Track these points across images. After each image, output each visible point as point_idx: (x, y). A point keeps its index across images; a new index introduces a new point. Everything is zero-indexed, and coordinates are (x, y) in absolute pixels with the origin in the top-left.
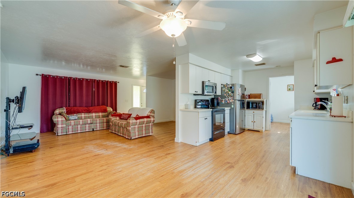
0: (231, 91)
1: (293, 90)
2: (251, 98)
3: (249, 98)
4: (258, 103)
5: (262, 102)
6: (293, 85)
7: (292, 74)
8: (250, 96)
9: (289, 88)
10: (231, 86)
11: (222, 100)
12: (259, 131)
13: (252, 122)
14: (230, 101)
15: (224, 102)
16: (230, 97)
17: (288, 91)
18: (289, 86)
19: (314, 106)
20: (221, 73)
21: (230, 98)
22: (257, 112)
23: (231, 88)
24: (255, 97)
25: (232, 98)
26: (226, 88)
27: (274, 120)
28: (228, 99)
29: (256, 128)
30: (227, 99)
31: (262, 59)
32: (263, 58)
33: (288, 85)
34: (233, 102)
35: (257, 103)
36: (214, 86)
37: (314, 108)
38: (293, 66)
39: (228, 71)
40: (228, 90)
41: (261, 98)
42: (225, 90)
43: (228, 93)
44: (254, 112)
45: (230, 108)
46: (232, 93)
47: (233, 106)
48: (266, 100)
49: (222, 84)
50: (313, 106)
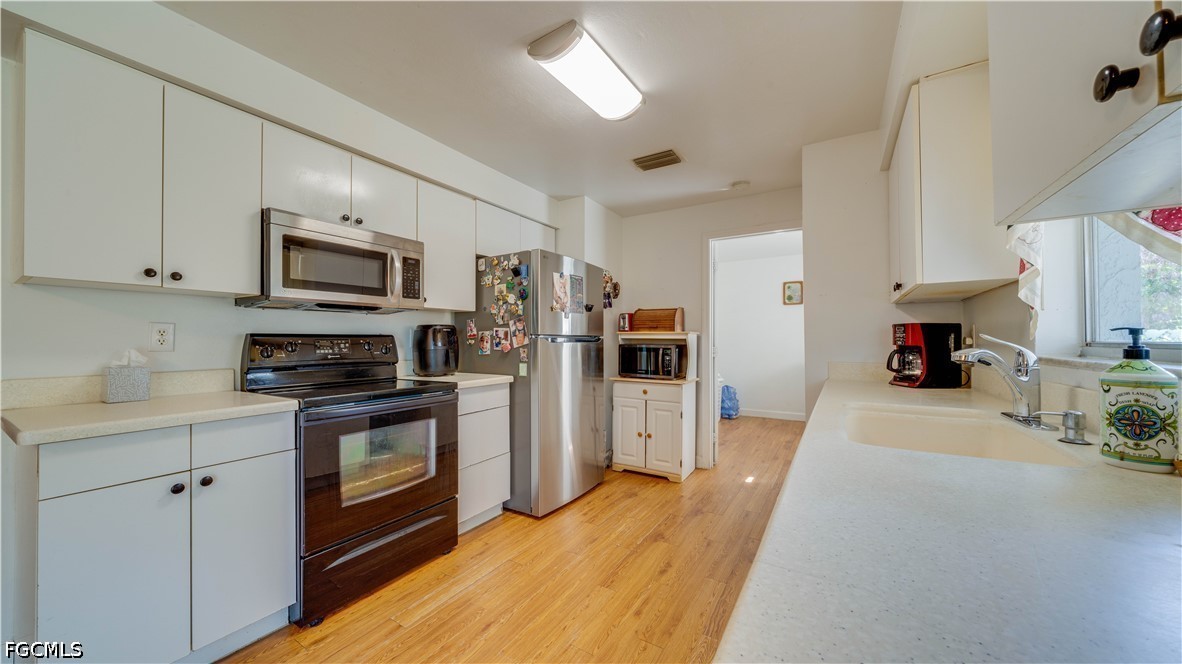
0: (517, 289)
1: (801, 303)
2: (638, 329)
3: (632, 328)
4: (661, 352)
5: (678, 346)
6: (801, 283)
7: (792, 221)
8: (635, 321)
9: (788, 293)
10: (515, 261)
11: (482, 339)
12: (666, 478)
13: (640, 435)
14: (511, 344)
15: (488, 345)
16: (511, 322)
17: (785, 303)
18: (787, 285)
19: (895, 365)
20: (475, 198)
21: (513, 328)
22: (658, 389)
23: (516, 272)
24: (651, 324)
25: (520, 326)
26: (498, 274)
27: (745, 409)
28: (506, 334)
29: (655, 466)
30: (501, 332)
31: (639, 97)
32: (647, 98)
33: (785, 284)
34: (523, 347)
35: (656, 351)
36: (394, 253)
37: (895, 379)
38: (800, 186)
39: (535, 202)
40: (503, 287)
41: (678, 328)
42: (493, 285)
43: (506, 302)
44: (645, 392)
45: (510, 379)
46: (519, 302)
47: (523, 370)
48: (699, 338)
49: (478, 257)
50: (889, 366)
